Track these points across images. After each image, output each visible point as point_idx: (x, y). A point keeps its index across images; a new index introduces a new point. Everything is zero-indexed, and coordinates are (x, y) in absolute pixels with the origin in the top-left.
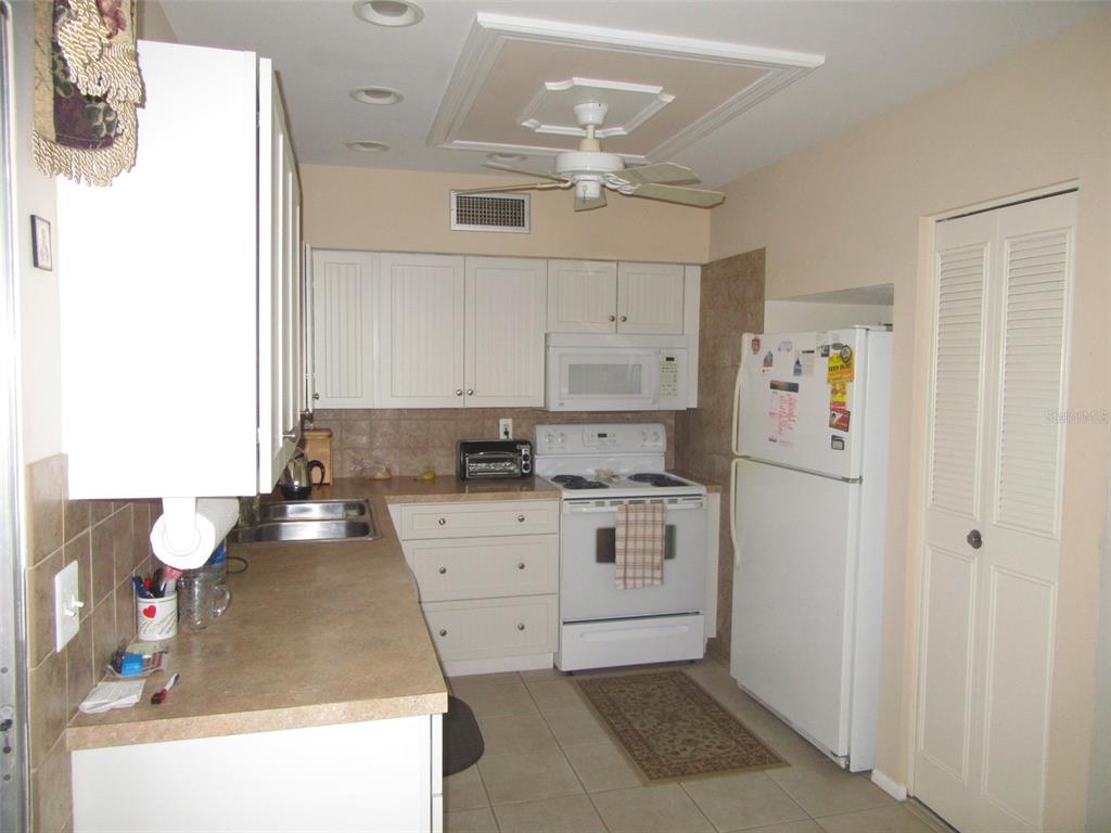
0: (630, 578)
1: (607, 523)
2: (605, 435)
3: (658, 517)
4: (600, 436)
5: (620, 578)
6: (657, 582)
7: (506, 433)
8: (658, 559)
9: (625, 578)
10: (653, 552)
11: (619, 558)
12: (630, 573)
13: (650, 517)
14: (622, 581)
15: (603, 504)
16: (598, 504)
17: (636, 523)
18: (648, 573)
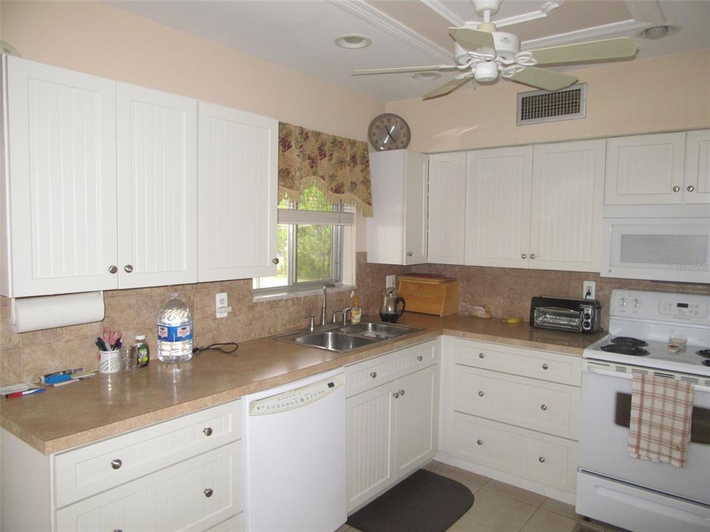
0: (643, 449)
1: (625, 389)
2: (685, 306)
3: (682, 395)
4: (680, 305)
5: (631, 446)
6: (676, 464)
7: (589, 294)
8: (677, 439)
9: (638, 448)
10: (672, 430)
11: (634, 426)
12: (643, 444)
13: (670, 393)
14: (634, 450)
15: (624, 370)
16: (619, 370)
17: (653, 396)
18: (665, 451)
